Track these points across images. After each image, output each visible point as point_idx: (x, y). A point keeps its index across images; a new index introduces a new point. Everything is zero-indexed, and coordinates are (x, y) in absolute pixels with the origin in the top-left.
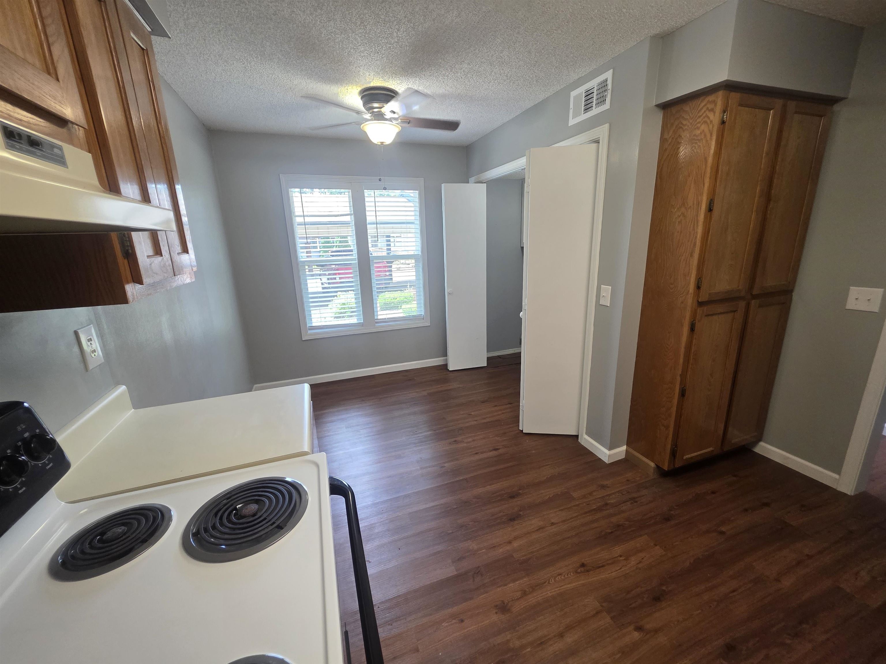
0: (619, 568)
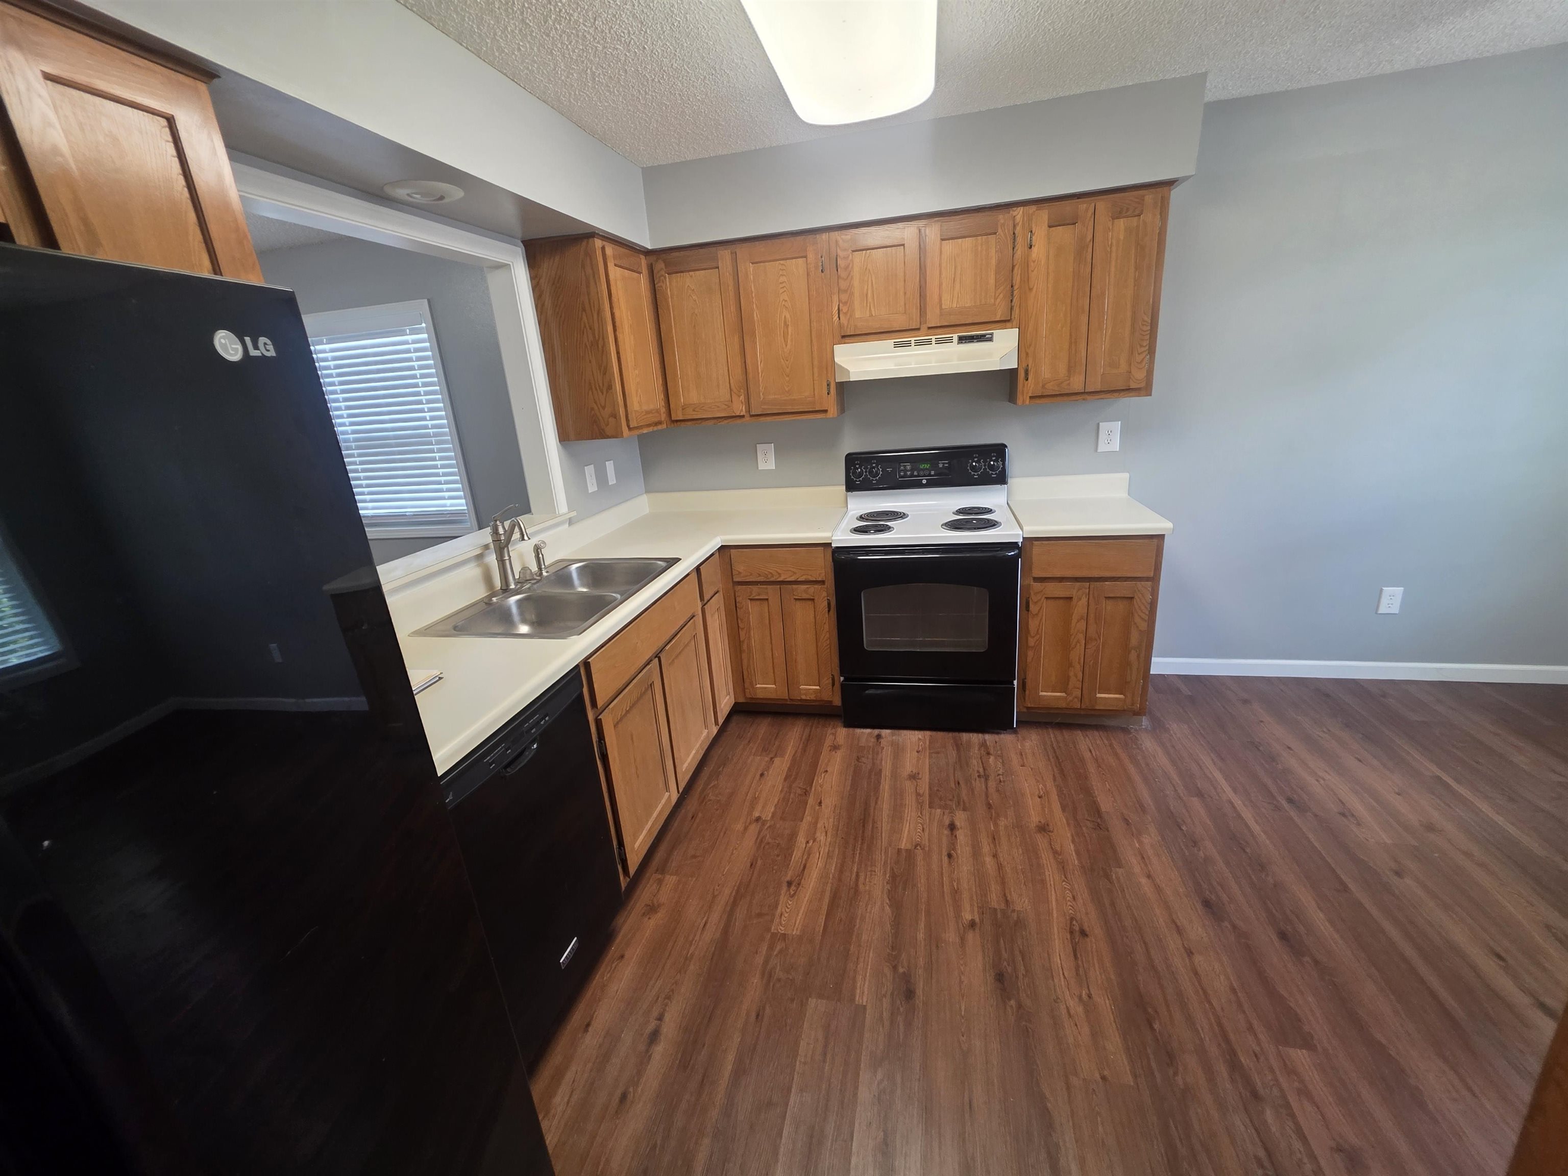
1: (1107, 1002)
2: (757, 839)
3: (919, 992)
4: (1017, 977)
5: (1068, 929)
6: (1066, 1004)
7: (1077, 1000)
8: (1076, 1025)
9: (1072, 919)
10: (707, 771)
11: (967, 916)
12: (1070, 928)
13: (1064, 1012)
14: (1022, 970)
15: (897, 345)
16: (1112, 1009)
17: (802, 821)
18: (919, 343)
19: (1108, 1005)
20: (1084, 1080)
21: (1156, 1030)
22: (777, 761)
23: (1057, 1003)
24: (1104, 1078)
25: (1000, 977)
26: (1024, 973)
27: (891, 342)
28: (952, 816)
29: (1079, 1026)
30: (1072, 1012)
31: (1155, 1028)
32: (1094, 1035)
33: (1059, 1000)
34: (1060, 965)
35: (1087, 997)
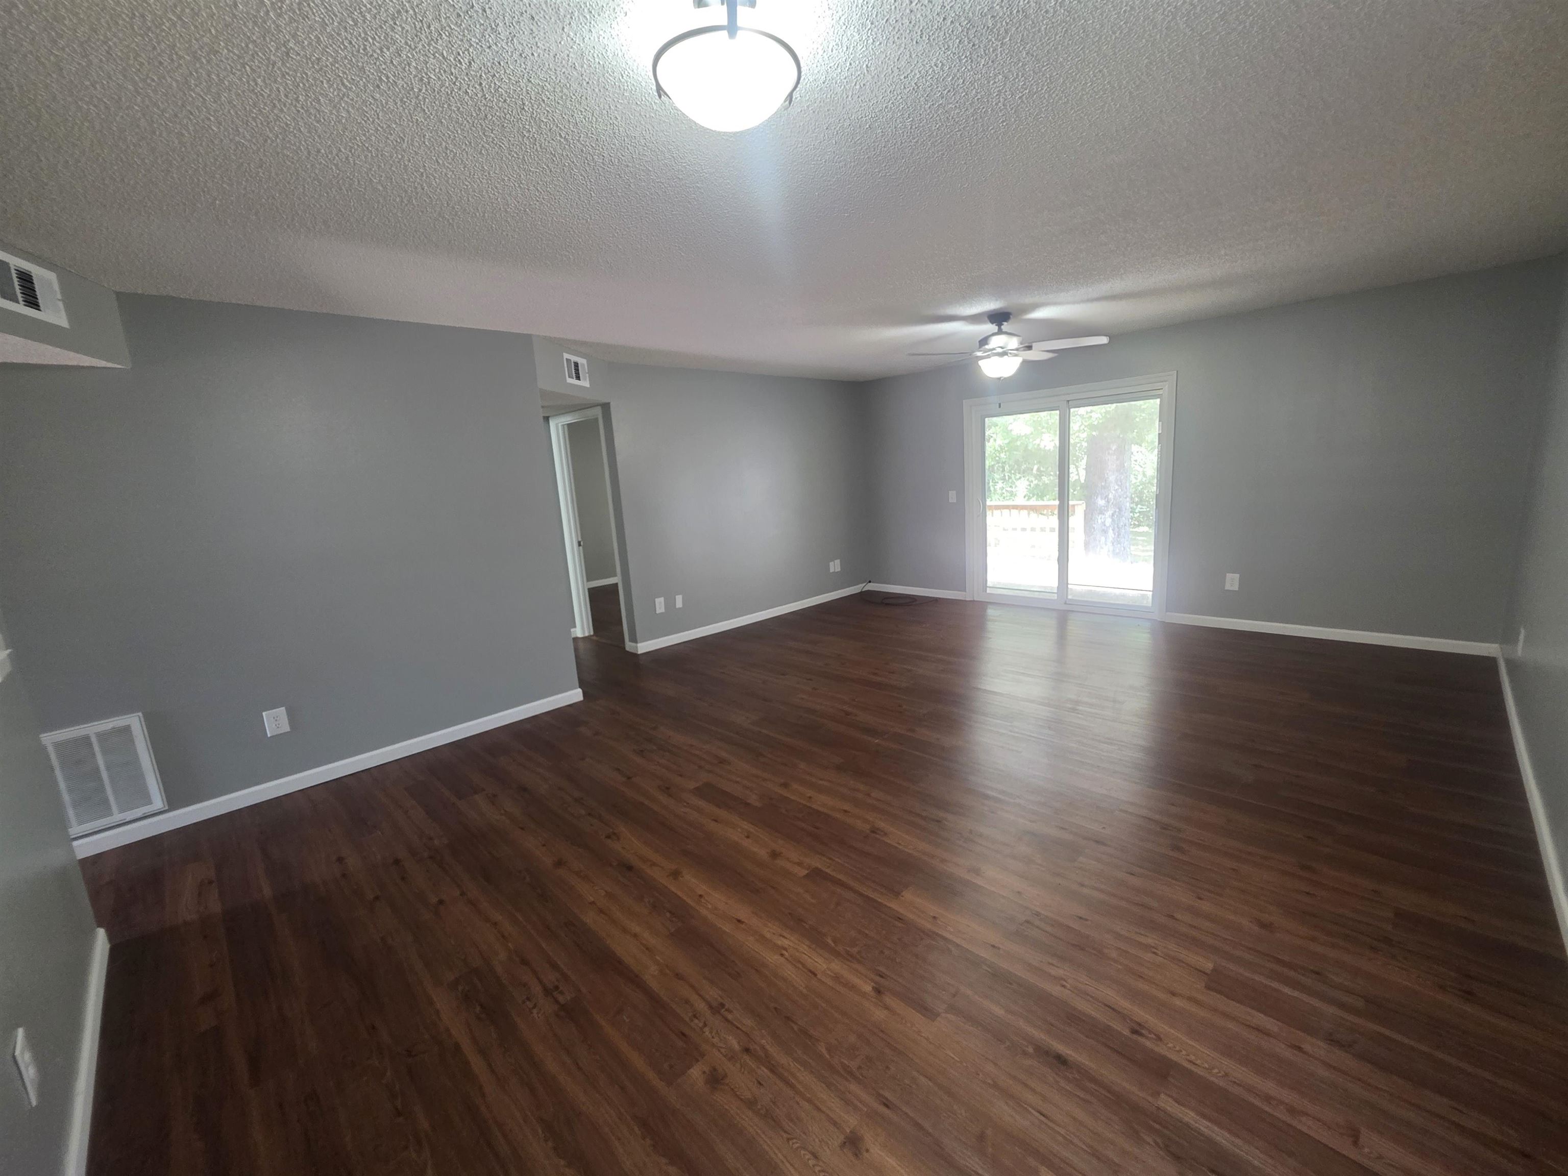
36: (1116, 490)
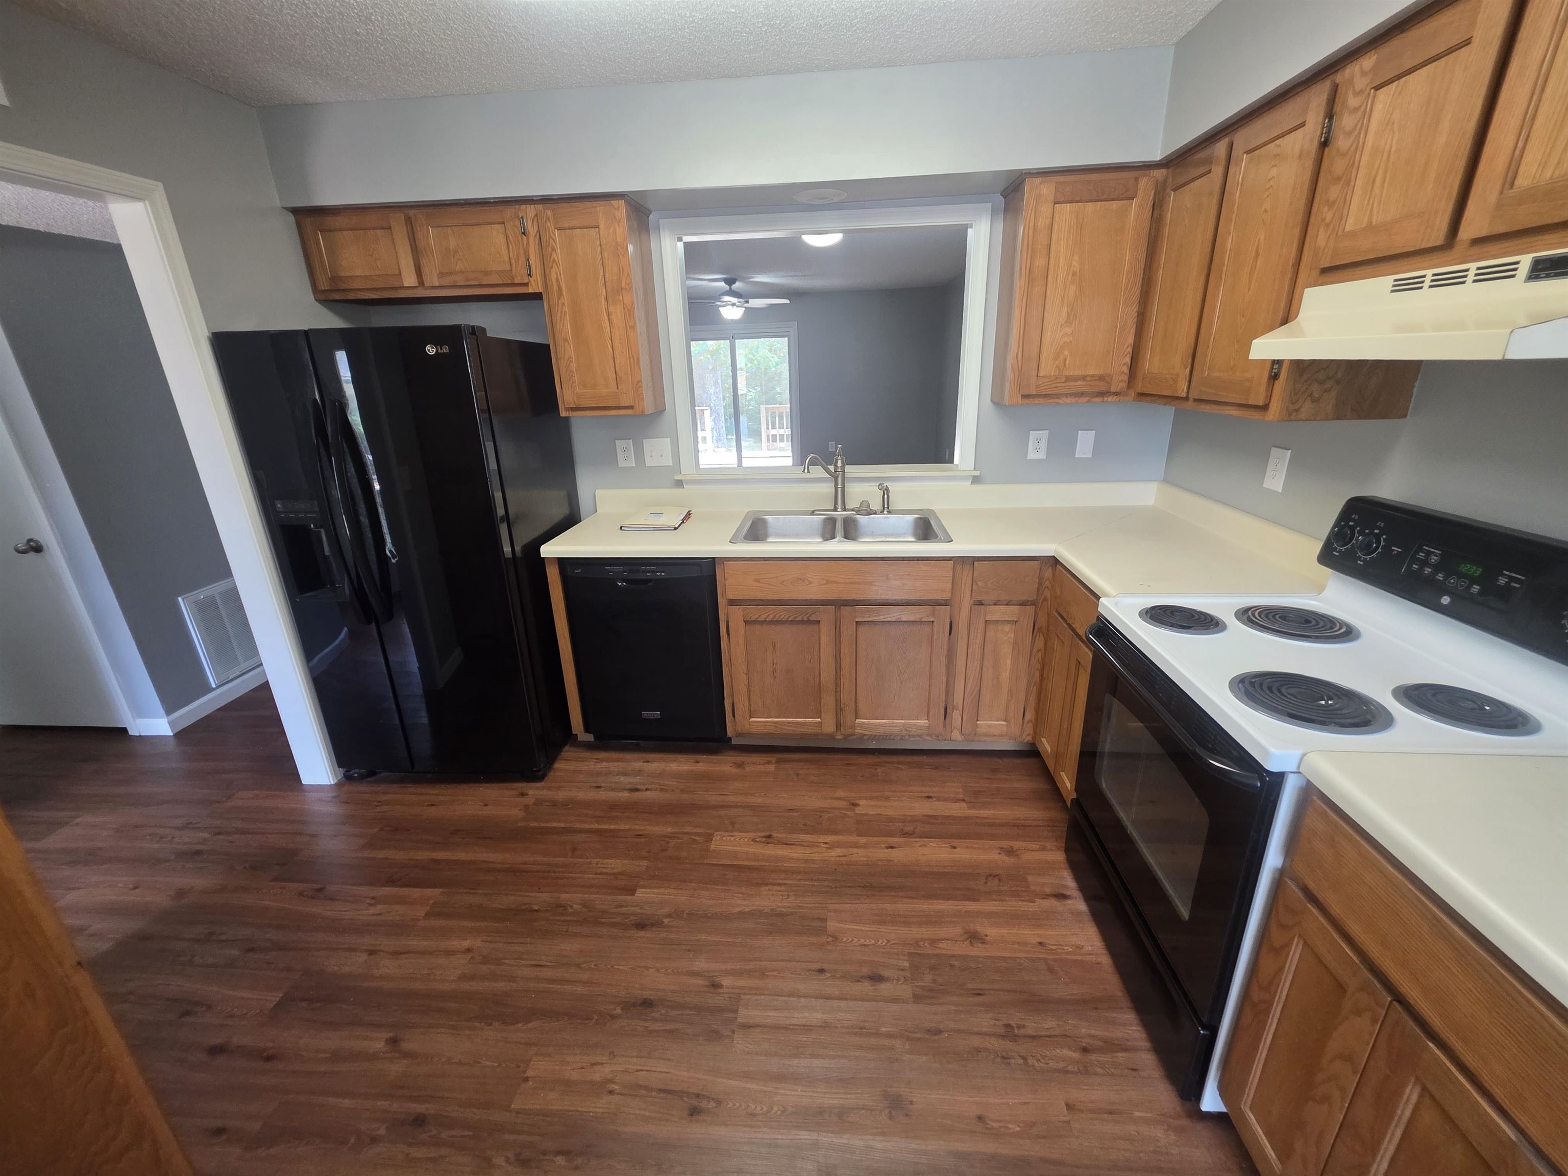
0: (641, 1072)
1: (601, 1110)
2: (827, 808)
3: (641, 933)
4: (645, 1020)
5: (703, 1093)
6: (607, 1063)
7: (609, 1076)
8: (583, 1068)
9: (719, 1102)
10: (924, 759)
11: (726, 982)
12: (703, 1095)
13: (598, 1059)
14: (656, 1026)
15: (1400, 287)
16: (590, 1112)
17: (857, 836)
18: (1439, 282)
19: (597, 1109)
20: (531, 1060)
21: (555, 1156)
22: (964, 805)
23: (610, 1054)
24: (526, 1079)
25: (647, 1004)
26: (649, 1029)
27: (1388, 281)
28: (898, 980)
29: (581, 1070)
30: (597, 1068)
31: (558, 1158)
32: (568, 1083)
33: (612, 1056)
34: (654, 1069)
35: (611, 1089)
36: (714, 400)
